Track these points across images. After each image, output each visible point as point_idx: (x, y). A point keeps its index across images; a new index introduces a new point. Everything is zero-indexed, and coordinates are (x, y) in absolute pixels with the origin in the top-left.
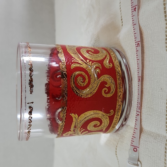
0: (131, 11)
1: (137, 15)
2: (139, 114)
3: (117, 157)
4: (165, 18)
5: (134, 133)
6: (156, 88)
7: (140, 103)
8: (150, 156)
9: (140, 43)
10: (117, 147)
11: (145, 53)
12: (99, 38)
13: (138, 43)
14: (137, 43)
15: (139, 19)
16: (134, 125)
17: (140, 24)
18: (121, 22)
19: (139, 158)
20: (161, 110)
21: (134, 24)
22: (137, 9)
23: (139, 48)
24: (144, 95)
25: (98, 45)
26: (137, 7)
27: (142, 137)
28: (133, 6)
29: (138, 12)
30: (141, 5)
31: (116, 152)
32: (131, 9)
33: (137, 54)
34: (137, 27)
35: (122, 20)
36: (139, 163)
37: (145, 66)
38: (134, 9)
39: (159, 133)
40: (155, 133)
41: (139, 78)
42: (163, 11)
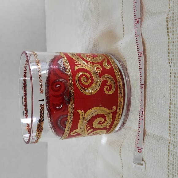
0: (134, 23)
1: (140, 27)
2: (143, 118)
3: (121, 157)
4: (168, 34)
5: (138, 136)
6: (159, 95)
7: (143, 109)
8: (154, 156)
9: (143, 53)
10: (121, 148)
11: (147, 62)
12: (98, 43)
13: (141, 53)
14: (139, 53)
15: (142, 32)
16: (138, 128)
17: (143, 36)
18: (123, 31)
19: (143, 158)
20: (164, 115)
21: (136, 35)
22: (139, 22)
23: (142, 58)
24: (147, 100)
25: (97, 49)
26: (140, 20)
27: (145, 139)
28: (136, 18)
29: (141, 25)
30: (144, 18)
31: (120, 152)
32: (134, 21)
33: (140, 63)
34: (140, 38)
35: (123, 28)
36: (143, 163)
37: (147, 74)
38: (137, 22)
39: (162, 135)
40: (158, 136)
41: (142, 85)
42: (166, 27)
